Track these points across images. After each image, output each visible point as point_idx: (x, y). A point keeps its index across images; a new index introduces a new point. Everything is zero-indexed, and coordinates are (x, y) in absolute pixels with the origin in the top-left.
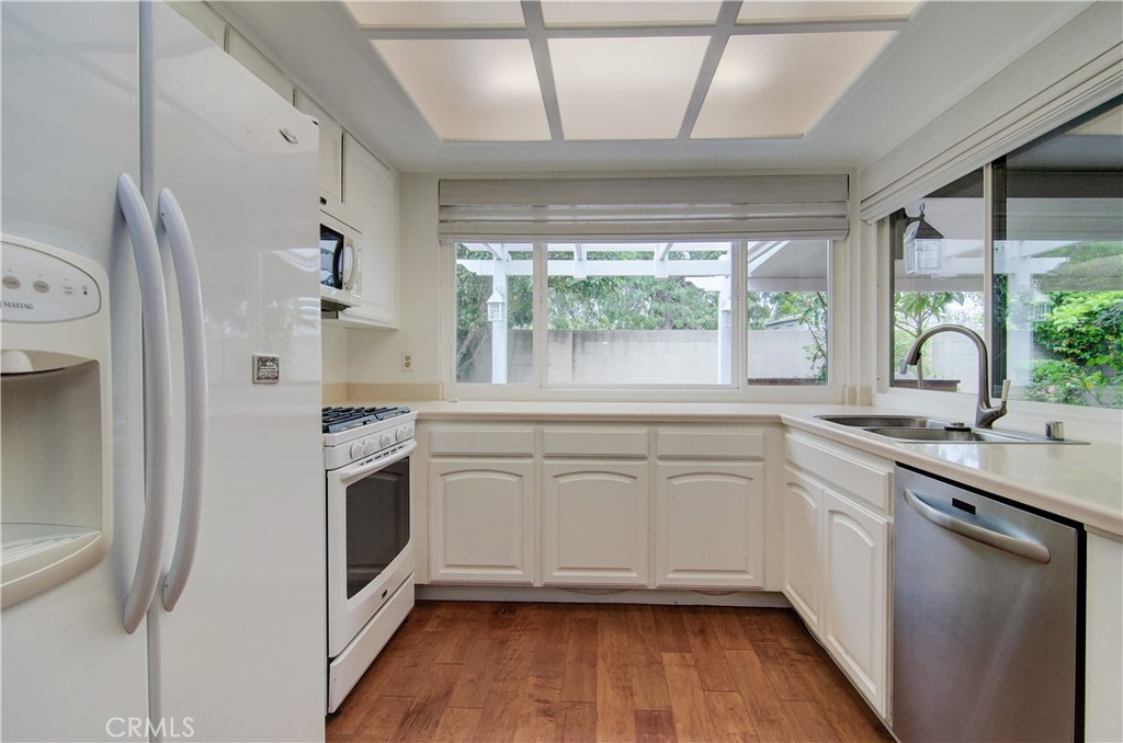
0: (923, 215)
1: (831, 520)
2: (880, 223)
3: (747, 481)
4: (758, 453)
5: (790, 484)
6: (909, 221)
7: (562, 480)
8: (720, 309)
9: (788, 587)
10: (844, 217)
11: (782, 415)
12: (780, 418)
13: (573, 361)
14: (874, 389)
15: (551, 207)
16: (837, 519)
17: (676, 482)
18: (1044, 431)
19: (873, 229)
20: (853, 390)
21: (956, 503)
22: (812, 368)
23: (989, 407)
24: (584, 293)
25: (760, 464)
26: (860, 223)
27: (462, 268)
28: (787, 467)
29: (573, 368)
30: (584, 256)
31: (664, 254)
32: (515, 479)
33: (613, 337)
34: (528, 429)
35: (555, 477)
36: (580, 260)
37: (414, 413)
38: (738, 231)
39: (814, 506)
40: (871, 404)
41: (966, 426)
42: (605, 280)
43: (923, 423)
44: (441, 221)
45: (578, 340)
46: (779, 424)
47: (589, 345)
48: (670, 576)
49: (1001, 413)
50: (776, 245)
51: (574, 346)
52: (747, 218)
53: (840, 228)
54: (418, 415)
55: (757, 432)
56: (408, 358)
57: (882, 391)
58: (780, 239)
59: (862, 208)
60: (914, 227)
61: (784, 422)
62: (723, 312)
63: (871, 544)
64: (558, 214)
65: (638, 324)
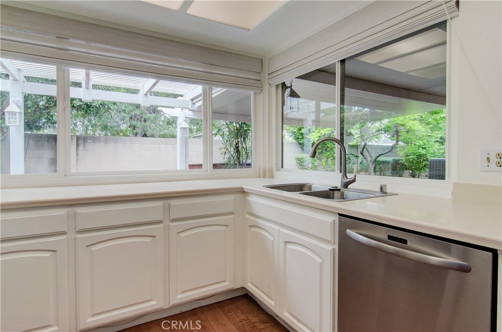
0: (291, 86)
1: (285, 247)
2: (277, 86)
3: (226, 227)
4: (231, 210)
5: (251, 226)
6: (287, 87)
7: (94, 248)
8: (179, 126)
9: (250, 285)
10: (260, 81)
11: (244, 187)
12: (243, 188)
13: (77, 155)
14: (274, 169)
15: (71, 40)
16: (289, 246)
17: (182, 235)
18: (378, 189)
19: (274, 88)
20: (264, 170)
21: (390, 237)
22: (224, 158)
23: (347, 178)
24: (86, 112)
25: (232, 216)
26: (268, 85)
28: (248, 216)
29: (77, 159)
30: (91, 86)
31: (147, 92)
32: (48, 255)
33: (106, 141)
35: (88, 246)
36: (87, 88)
38: (207, 80)
39: (272, 239)
40: (273, 177)
41: (338, 188)
42: (103, 104)
43: (310, 187)
45: (81, 142)
46: (242, 192)
47: (90, 145)
48: (179, 296)
49: (354, 181)
50: (221, 90)
51: (78, 145)
52: (211, 73)
53: (258, 85)
55: (230, 198)
57: (278, 170)
58: (224, 87)
59: (269, 77)
60: (288, 91)
61: (245, 190)
62: (181, 128)
63: (320, 261)
64: (77, 46)
65: (118, 134)
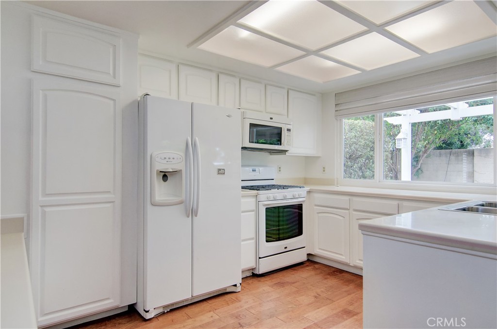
27: (386, 121)
32: (342, 218)
34: (347, 198)
35: (357, 219)
37: (307, 188)
44: (336, 111)
54: (310, 189)
56: (324, 168)
